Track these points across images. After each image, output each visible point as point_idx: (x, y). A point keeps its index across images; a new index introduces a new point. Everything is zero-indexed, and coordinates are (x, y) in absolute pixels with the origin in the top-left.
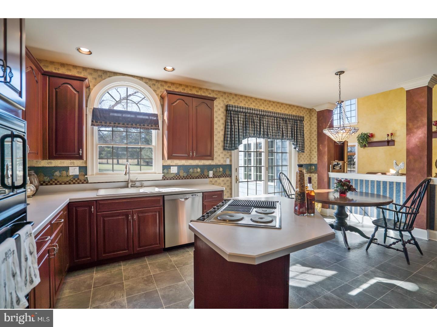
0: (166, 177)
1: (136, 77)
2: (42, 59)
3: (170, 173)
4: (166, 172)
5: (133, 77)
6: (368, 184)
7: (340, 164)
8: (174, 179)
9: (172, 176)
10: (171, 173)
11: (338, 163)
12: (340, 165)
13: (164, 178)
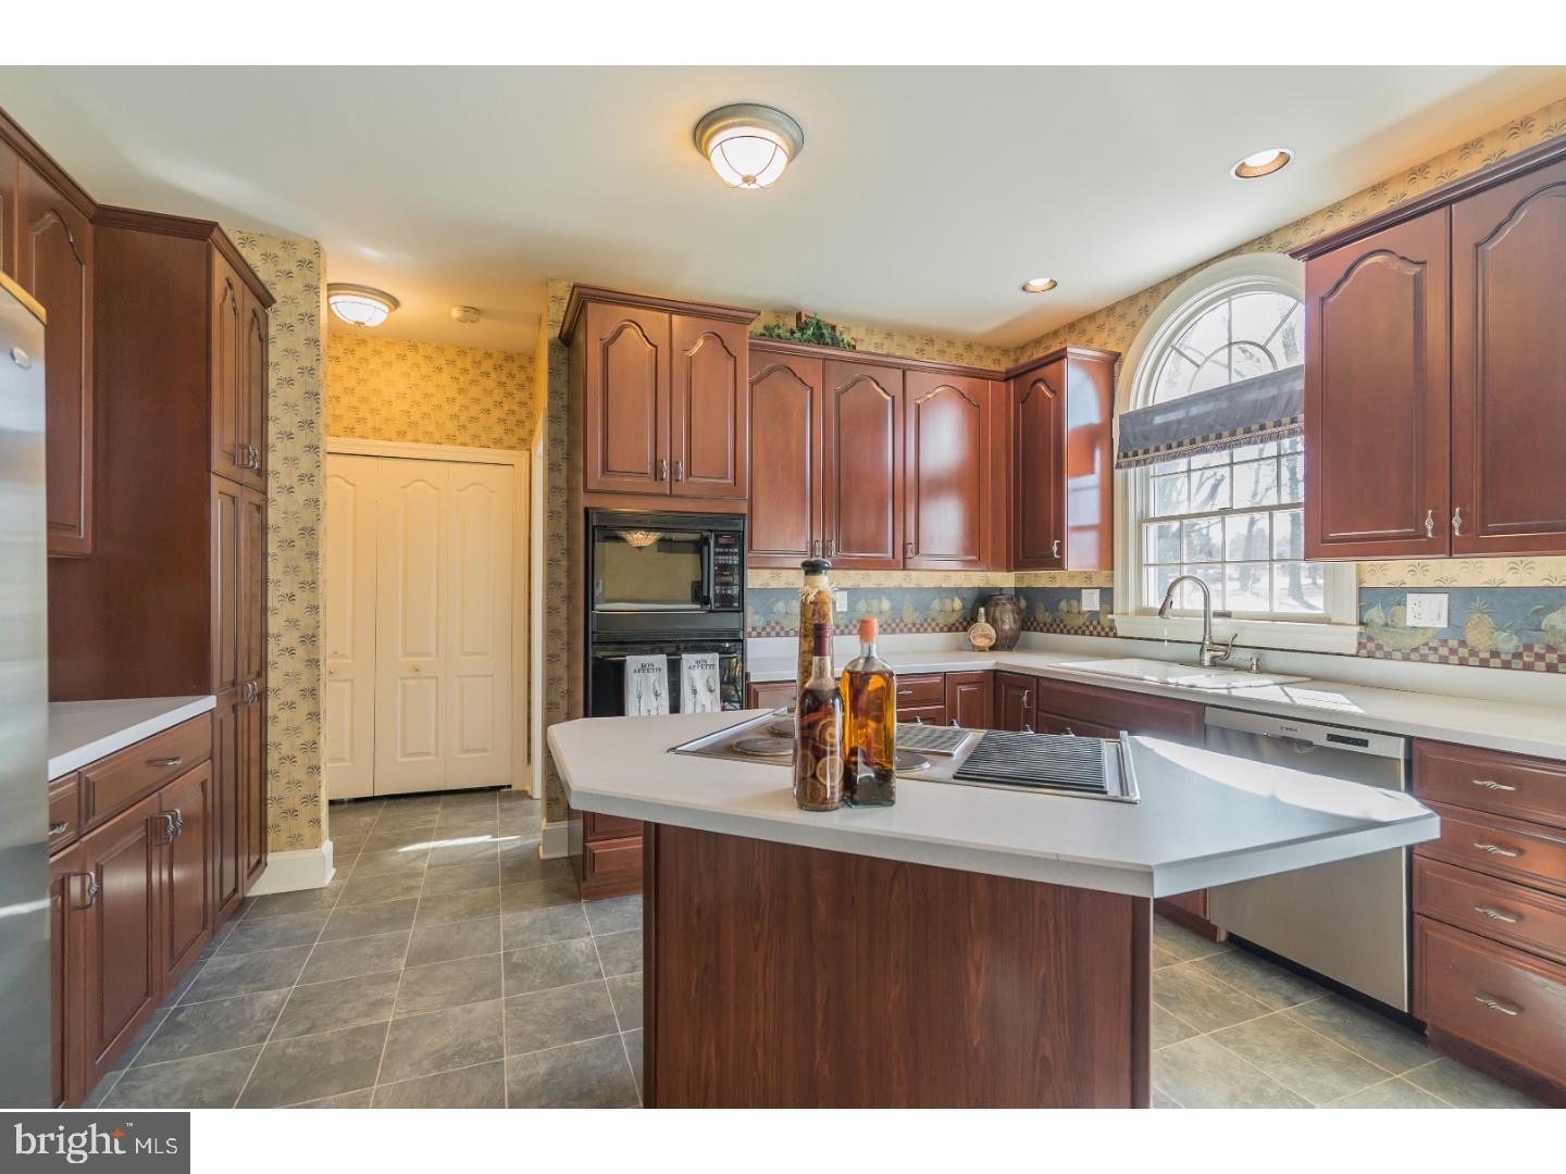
0: (1380, 642)
1: (1245, 249)
2: (1041, 334)
3: (1401, 625)
4: (1382, 622)
5: (1234, 255)
8: (1424, 659)
9: (1419, 640)
10: (1405, 628)
13: (1371, 646)
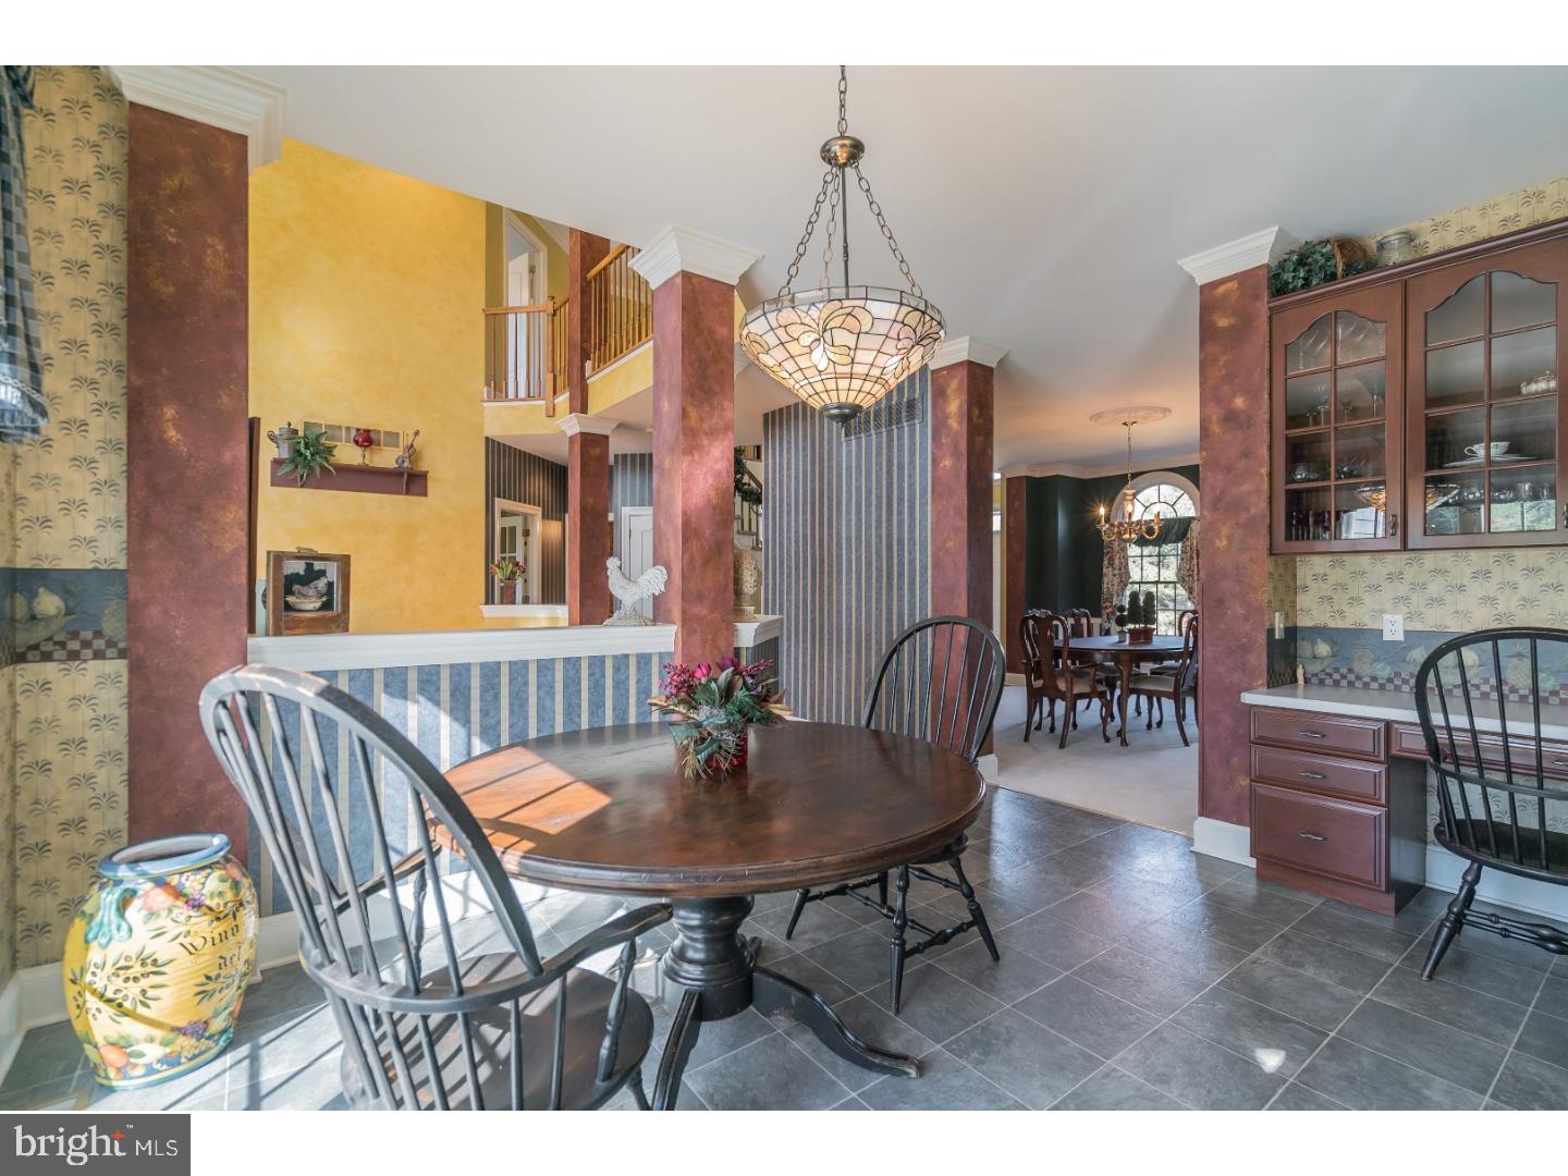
6: (526, 684)
7: (322, 573)
11: (309, 567)
12: (321, 584)
